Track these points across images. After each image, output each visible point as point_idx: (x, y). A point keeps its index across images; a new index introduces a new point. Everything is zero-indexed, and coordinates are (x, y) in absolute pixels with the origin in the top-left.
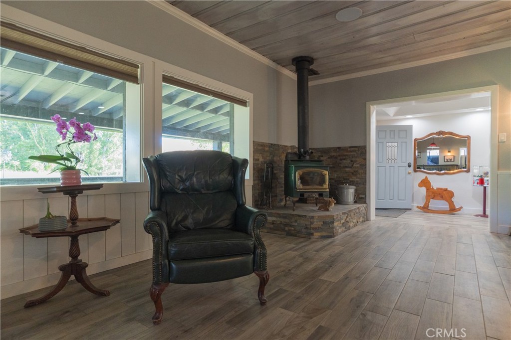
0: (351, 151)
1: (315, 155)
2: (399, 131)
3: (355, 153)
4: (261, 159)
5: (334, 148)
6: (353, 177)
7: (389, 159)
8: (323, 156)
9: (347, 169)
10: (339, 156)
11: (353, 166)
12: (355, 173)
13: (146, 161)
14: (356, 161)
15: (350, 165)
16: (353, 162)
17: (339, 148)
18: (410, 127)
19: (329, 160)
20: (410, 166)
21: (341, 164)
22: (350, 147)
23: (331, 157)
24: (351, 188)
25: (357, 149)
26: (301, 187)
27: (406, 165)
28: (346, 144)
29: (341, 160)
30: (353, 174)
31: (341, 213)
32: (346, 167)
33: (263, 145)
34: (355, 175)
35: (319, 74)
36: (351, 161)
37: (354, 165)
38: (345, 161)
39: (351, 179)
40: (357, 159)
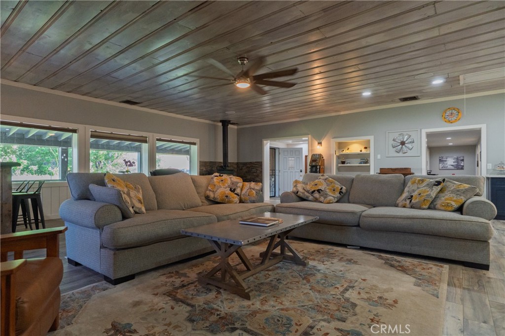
1: (240, 165)
2: (295, 151)
4: (204, 169)
7: (290, 168)
8: (243, 167)
10: (251, 167)
13: (151, 172)
16: (256, 170)
18: (302, 148)
20: (301, 171)
23: (247, 167)
25: (257, 163)
27: (299, 171)
29: (251, 169)
30: (256, 176)
32: (254, 173)
33: (205, 163)
37: (257, 172)
38: (253, 169)
40: (258, 169)
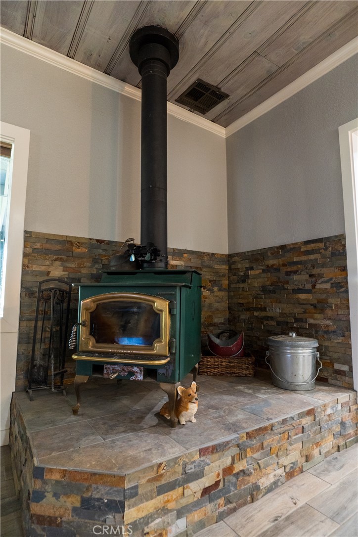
0: (308, 253)
1: (239, 266)
3: (318, 256)
5: (272, 248)
6: (316, 316)
8: (252, 269)
9: (302, 296)
10: (284, 265)
11: (314, 286)
12: (320, 306)
14: (320, 276)
15: (309, 286)
16: (314, 279)
17: (283, 247)
19: (263, 275)
21: (287, 283)
22: (307, 243)
23: (268, 269)
24: (303, 347)
25: (321, 245)
26: (91, 345)
28: (298, 235)
29: (288, 273)
30: (315, 307)
31: (195, 449)
34: (322, 311)
35: (228, 96)
36: (311, 276)
37: (318, 286)
38: (295, 277)
39: (311, 321)
40: (324, 270)
